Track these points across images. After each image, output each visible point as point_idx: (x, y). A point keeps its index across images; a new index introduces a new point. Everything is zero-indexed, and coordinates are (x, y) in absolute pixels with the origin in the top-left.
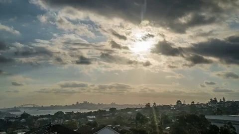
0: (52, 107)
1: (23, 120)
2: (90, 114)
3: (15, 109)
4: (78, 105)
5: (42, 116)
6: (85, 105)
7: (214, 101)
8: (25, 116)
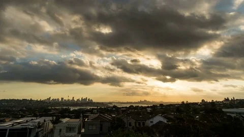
0: (127, 103)
1: (114, 109)
2: (148, 107)
3: (110, 103)
4: (141, 102)
5: (123, 108)
6: (145, 102)
7: (227, 100)
8: (115, 107)
